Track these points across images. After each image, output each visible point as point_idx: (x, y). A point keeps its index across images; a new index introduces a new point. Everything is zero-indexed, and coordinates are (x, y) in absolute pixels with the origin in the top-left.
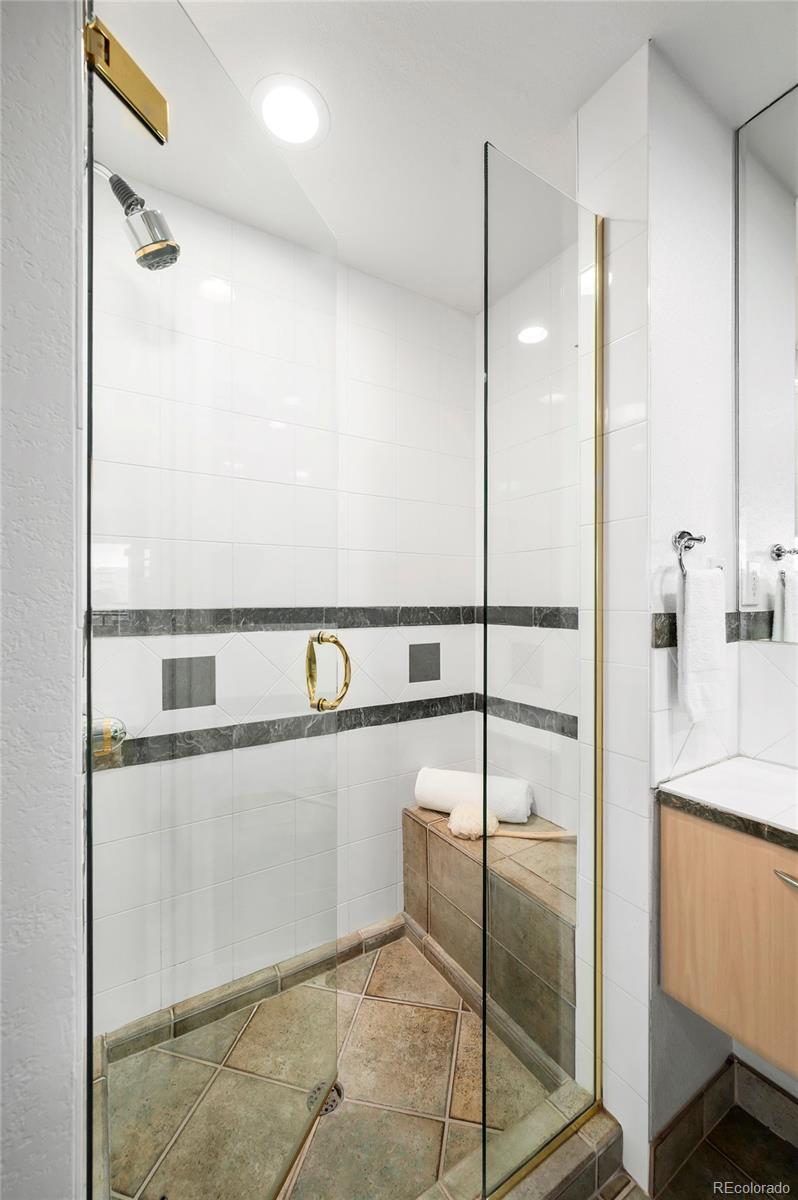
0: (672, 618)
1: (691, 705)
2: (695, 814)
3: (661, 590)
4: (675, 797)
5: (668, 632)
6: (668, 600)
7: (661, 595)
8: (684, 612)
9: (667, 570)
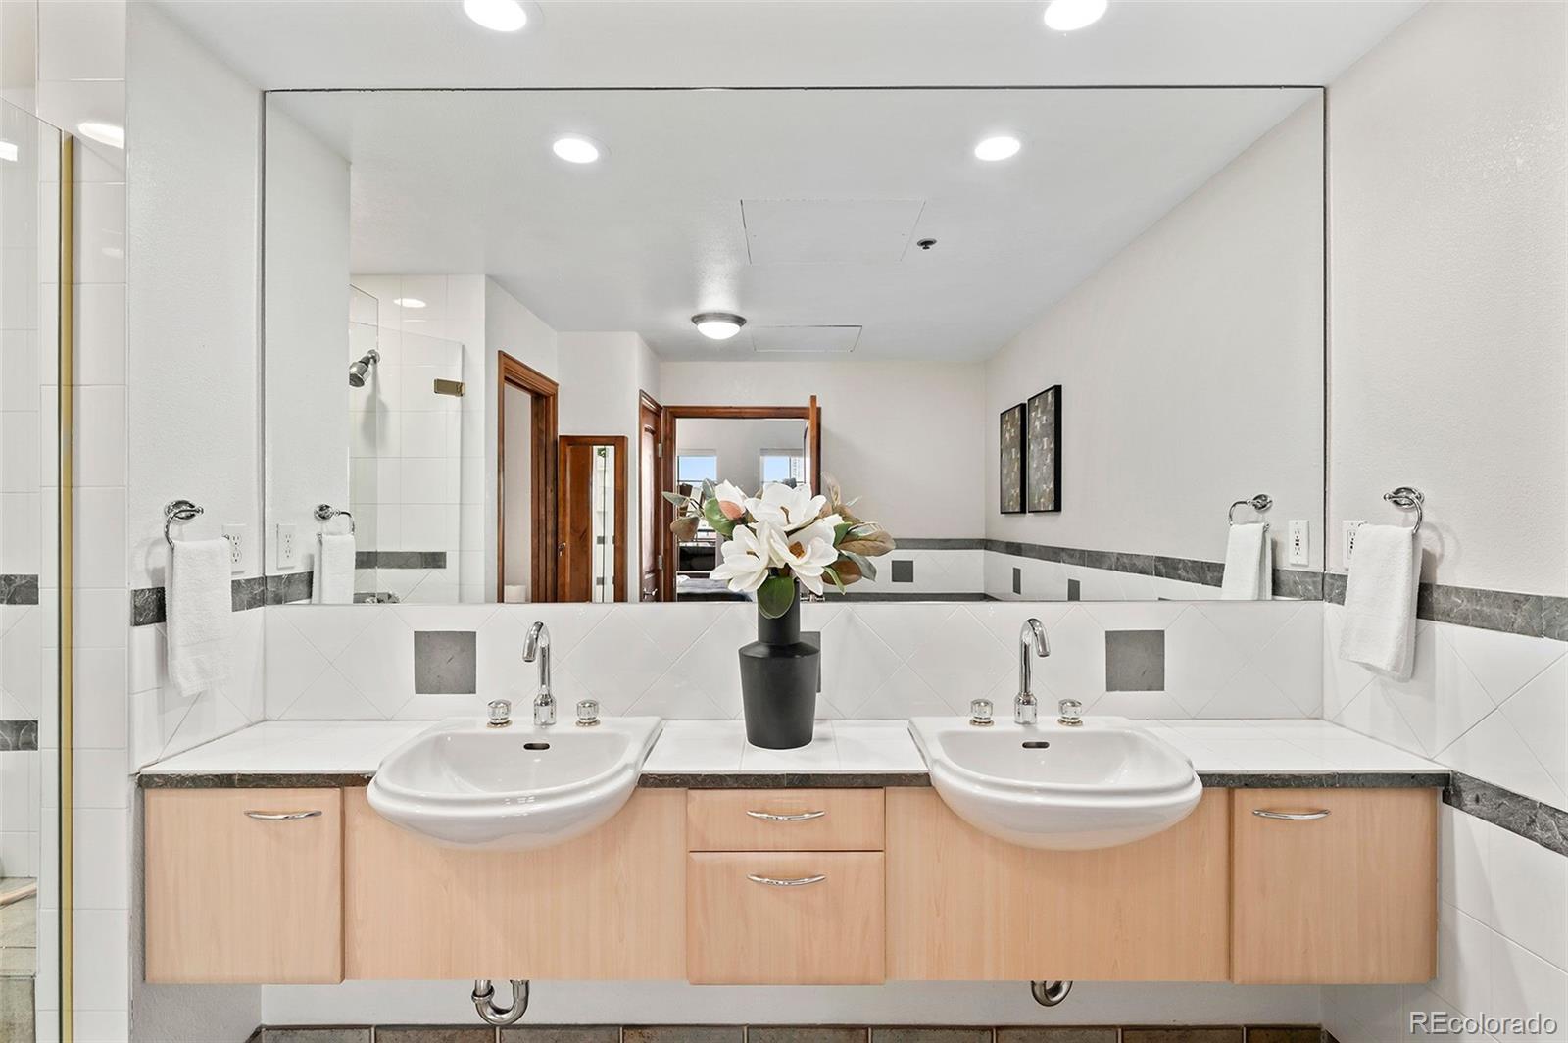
0: (160, 593)
1: (181, 680)
2: (177, 787)
3: (147, 564)
4: (157, 776)
5: (153, 608)
6: (156, 573)
7: (147, 570)
8: (172, 586)
9: (156, 543)
